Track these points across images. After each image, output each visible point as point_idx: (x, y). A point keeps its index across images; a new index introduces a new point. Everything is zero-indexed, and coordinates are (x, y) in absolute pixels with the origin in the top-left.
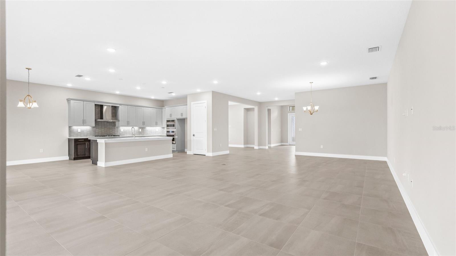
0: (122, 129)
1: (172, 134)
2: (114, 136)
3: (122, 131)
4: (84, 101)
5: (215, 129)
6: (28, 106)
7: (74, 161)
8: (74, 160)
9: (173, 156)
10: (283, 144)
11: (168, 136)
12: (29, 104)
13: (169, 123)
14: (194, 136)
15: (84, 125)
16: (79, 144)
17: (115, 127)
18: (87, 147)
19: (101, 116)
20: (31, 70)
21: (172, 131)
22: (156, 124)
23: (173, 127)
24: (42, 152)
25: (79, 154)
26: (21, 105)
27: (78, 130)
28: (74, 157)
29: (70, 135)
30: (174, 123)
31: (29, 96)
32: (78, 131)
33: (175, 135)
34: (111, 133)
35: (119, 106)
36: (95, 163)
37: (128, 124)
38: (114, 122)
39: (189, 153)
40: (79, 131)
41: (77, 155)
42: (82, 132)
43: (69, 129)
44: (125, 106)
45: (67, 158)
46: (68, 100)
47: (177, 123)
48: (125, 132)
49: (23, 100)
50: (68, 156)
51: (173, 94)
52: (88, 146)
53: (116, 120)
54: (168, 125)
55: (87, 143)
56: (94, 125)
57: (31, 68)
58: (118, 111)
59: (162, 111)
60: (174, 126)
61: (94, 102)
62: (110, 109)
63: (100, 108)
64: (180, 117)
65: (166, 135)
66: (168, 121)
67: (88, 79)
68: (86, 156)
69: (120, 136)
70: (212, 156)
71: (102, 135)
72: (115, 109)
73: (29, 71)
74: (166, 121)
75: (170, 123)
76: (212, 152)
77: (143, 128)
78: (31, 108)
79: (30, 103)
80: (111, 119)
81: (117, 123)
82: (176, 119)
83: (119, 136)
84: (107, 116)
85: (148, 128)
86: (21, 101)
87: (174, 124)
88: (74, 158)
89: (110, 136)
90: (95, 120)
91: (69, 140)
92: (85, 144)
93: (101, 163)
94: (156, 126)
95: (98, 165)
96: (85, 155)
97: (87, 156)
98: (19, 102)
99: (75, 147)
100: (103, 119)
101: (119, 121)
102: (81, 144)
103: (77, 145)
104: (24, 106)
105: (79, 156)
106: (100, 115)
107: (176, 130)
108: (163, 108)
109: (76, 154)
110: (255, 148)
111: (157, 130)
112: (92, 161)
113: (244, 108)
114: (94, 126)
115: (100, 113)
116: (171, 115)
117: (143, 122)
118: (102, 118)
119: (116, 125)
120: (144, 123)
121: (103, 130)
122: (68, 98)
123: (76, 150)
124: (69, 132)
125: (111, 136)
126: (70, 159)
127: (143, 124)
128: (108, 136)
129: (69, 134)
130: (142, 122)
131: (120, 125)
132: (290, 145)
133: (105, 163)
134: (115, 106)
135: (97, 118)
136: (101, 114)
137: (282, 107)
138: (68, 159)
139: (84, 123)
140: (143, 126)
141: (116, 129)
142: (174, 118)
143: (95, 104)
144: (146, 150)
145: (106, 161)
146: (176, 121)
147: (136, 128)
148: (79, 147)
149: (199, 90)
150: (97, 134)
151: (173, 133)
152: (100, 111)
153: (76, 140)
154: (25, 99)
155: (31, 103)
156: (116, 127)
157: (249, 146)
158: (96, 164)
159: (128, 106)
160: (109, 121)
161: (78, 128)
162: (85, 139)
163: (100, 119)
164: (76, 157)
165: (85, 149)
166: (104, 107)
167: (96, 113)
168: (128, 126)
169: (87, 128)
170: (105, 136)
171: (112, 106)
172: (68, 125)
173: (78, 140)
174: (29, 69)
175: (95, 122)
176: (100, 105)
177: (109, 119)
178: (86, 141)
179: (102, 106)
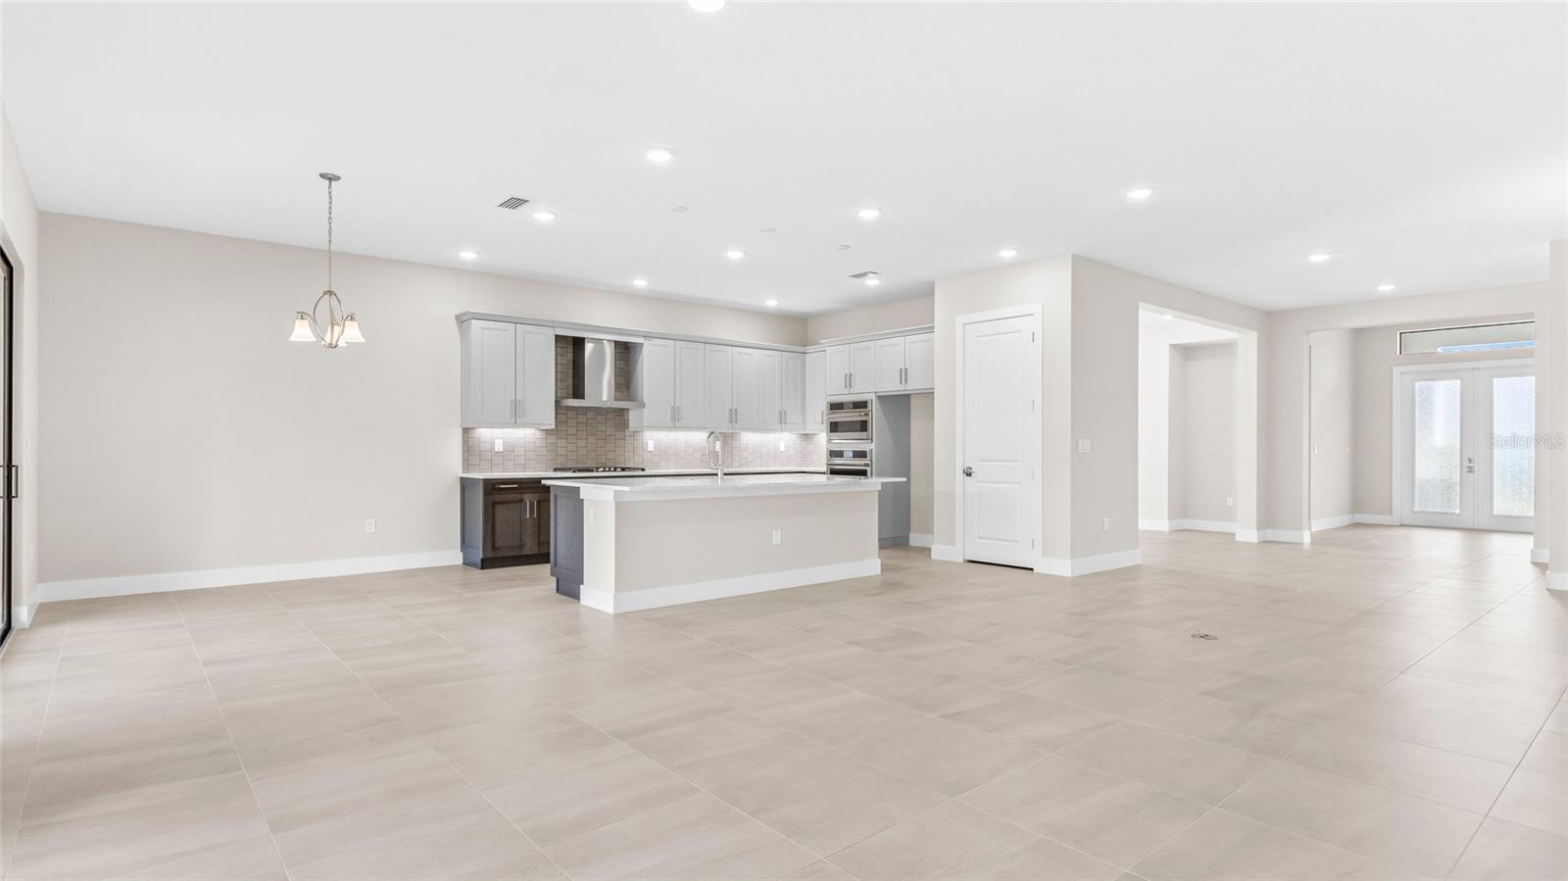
0: (652, 440)
1: (857, 462)
2: (623, 470)
3: (651, 447)
4: (516, 321)
5: (1085, 445)
6: (328, 339)
7: (480, 571)
8: (482, 568)
9: (882, 570)
10: (1360, 518)
11: (834, 472)
12: (332, 328)
13: (841, 417)
14: (969, 475)
15: (515, 425)
16: (500, 503)
17: (624, 431)
19: (574, 385)
20: (340, 181)
21: (854, 452)
22: (782, 421)
23: (863, 435)
24: (373, 531)
25: (499, 543)
26: (302, 332)
27: (497, 441)
28: (481, 557)
29: (467, 464)
30: (867, 415)
31: (330, 293)
32: (493, 446)
33: (869, 469)
34: (612, 455)
35: (642, 344)
36: (569, 586)
37: (676, 421)
38: (622, 411)
39: (939, 552)
40: (499, 447)
41: (494, 548)
42: (509, 453)
43: (463, 437)
44: (667, 342)
45: (457, 558)
46: (463, 320)
47: (876, 416)
48: (663, 453)
49: (311, 313)
50: (459, 551)
51: (872, 282)
52: (532, 513)
53: (629, 400)
54: (836, 423)
55: (529, 499)
56: (549, 420)
57: (337, 174)
58: (640, 361)
59: (804, 365)
60: (863, 426)
61: (554, 325)
62: (609, 351)
63: (572, 347)
64: (893, 387)
65: (824, 469)
66: (835, 407)
67: (543, 217)
68: (527, 551)
69: (648, 472)
70: (1070, 575)
71: (580, 466)
72: (625, 351)
73: (330, 187)
74: (824, 407)
75: (849, 417)
76: (1072, 559)
77: (727, 438)
78: (336, 346)
79: (335, 327)
80: (614, 399)
81: (633, 416)
82: (873, 397)
83: (643, 470)
84: (601, 387)
85: (748, 438)
86: (302, 318)
87: (864, 418)
88: (482, 560)
89: (609, 470)
90: (557, 402)
91: (465, 485)
92: (522, 500)
93: (599, 594)
94: (782, 430)
95: (583, 601)
96: (520, 547)
97: (529, 553)
98: (297, 321)
99: (486, 515)
100: (583, 397)
101: (642, 405)
102: (507, 502)
103: (494, 504)
104: (314, 339)
105: (499, 554)
106: (570, 380)
107: (873, 446)
108: (809, 349)
109: (489, 545)
110: (1238, 538)
111: (782, 446)
112: (555, 579)
113: (1171, 345)
114: (553, 427)
115: (571, 372)
116: (849, 380)
117: (731, 410)
118: (578, 392)
119: (631, 425)
120: (734, 416)
121: (582, 443)
122: (458, 312)
123: (489, 528)
124: (464, 451)
125: (615, 470)
126: (466, 563)
127: (731, 422)
128: (604, 471)
129: (464, 460)
130: (727, 411)
131: (645, 423)
132: (1402, 525)
133: (615, 596)
134: (626, 343)
135: (559, 395)
136: (574, 377)
137: (1358, 334)
138: (461, 562)
139: (516, 415)
140: (732, 428)
141: (629, 440)
142: (863, 390)
143: (556, 336)
144: (776, 537)
145: (621, 586)
146: (875, 408)
147: (699, 437)
148: (501, 513)
149: (1008, 254)
151: (862, 461)
152: (571, 365)
153: (492, 487)
154: (317, 309)
155: (337, 324)
156: (627, 433)
157: (1189, 524)
158: (576, 596)
159: (677, 342)
160: (605, 406)
161: (495, 437)
162: (522, 483)
163: (574, 398)
164: (490, 556)
165: (522, 521)
166: (589, 347)
167: (559, 374)
168: (675, 428)
169: (526, 436)
170: (592, 471)
171: (617, 343)
172: (462, 423)
173: (497, 486)
174: (331, 178)
175: (556, 409)
176: (574, 338)
177: (605, 398)
178: (525, 488)
179: (578, 344)
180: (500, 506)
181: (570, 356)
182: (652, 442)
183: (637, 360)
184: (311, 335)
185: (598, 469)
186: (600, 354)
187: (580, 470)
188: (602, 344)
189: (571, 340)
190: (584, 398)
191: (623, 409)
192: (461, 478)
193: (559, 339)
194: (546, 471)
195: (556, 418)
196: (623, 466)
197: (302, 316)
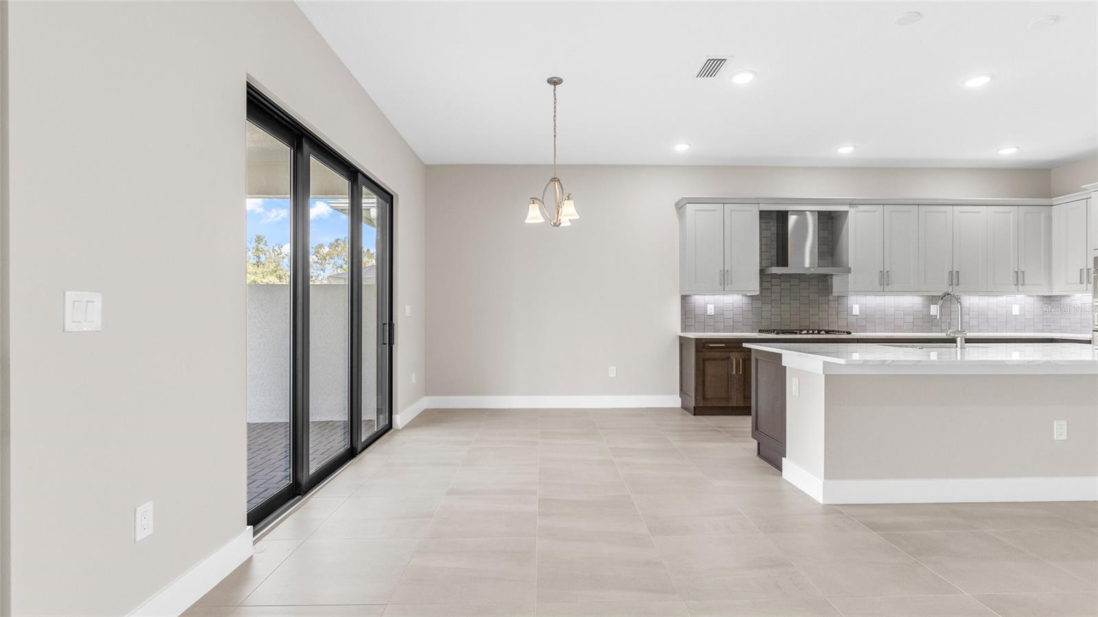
0: (857, 305)
2: (827, 332)
3: (856, 310)
4: (723, 202)
8: (694, 415)
12: (558, 210)
15: (724, 291)
16: (709, 360)
17: (828, 296)
18: (736, 369)
19: (779, 254)
20: (561, 84)
22: (1019, 279)
24: (615, 376)
25: (709, 394)
26: (534, 215)
27: (709, 306)
28: (694, 403)
29: (685, 327)
31: (555, 179)
32: (706, 310)
34: (815, 319)
35: (848, 211)
36: (771, 453)
37: (885, 282)
40: (711, 310)
41: (704, 398)
42: (719, 316)
43: (682, 303)
44: (872, 207)
45: (675, 401)
46: (680, 205)
48: (868, 318)
49: (541, 198)
50: (679, 396)
53: (833, 266)
55: (735, 357)
56: (755, 289)
57: (560, 79)
58: (845, 229)
59: (1049, 218)
61: (756, 202)
62: (811, 221)
67: (742, 77)
68: (733, 403)
69: (855, 335)
72: (830, 223)
73: (555, 90)
80: (817, 265)
81: (836, 282)
83: (849, 333)
84: (805, 256)
85: (972, 302)
86: (533, 203)
88: (694, 407)
89: (813, 333)
90: (762, 272)
91: (683, 341)
92: (728, 358)
94: (1018, 292)
96: (728, 399)
97: (735, 405)
98: (530, 206)
99: (697, 369)
101: (849, 271)
102: (715, 359)
103: (704, 360)
104: (543, 221)
105: (709, 404)
106: (776, 250)
108: (1055, 200)
109: (700, 395)
111: (1016, 310)
112: (756, 442)
114: (758, 293)
115: (775, 243)
117: (951, 272)
118: (783, 260)
119: (835, 290)
120: (954, 278)
121: (785, 307)
123: (701, 380)
124: (682, 314)
125: (819, 332)
126: (684, 407)
127: (951, 285)
128: (808, 333)
129: (682, 322)
130: (946, 275)
131: (851, 288)
133: (824, 482)
134: (830, 212)
135: (764, 265)
136: (778, 248)
138: (680, 406)
139: (725, 282)
140: (953, 291)
141: (833, 305)
143: (761, 212)
144: (1060, 430)
145: (833, 470)
147: (911, 302)
148: (711, 368)
150: (765, 325)
152: (775, 238)
153: (701, 344)
154: (545, 194)
156: (831, 298)
158: (779, 467)
159: (885, 206)
160: (808, 272)
161: (709, 303)
162: (729, 343)
163: (778, 266)
164: (701, 405)
165: (729, 376)
166: (792, 219)
167: (763, 247)
168: (883, 292)
169: (733, 301)
170: (796, 333)
171: (820, 213)
172: (680, 292)
173: (707, 345)
174: (554, 82)
175: (761, 278)
176: (778, 211)
177: (807, 265)
178: (731, 347)
179: (782, 216)
180: (708, 362)
181: (774, 230)
182: (858, 306)
183: (843, 226)
184: (540, 216)
185: (801, 331)
186: (802, 224)
187: (784, 332)
188: (805, 215)
189: (775, 216)
190: (787, 266)
191: (826, 276)
192: (680, 337)
193: (764, 215)
194: (752, 332)
195: (761, 285)
196: (827, 329)
197: (534, 200)
